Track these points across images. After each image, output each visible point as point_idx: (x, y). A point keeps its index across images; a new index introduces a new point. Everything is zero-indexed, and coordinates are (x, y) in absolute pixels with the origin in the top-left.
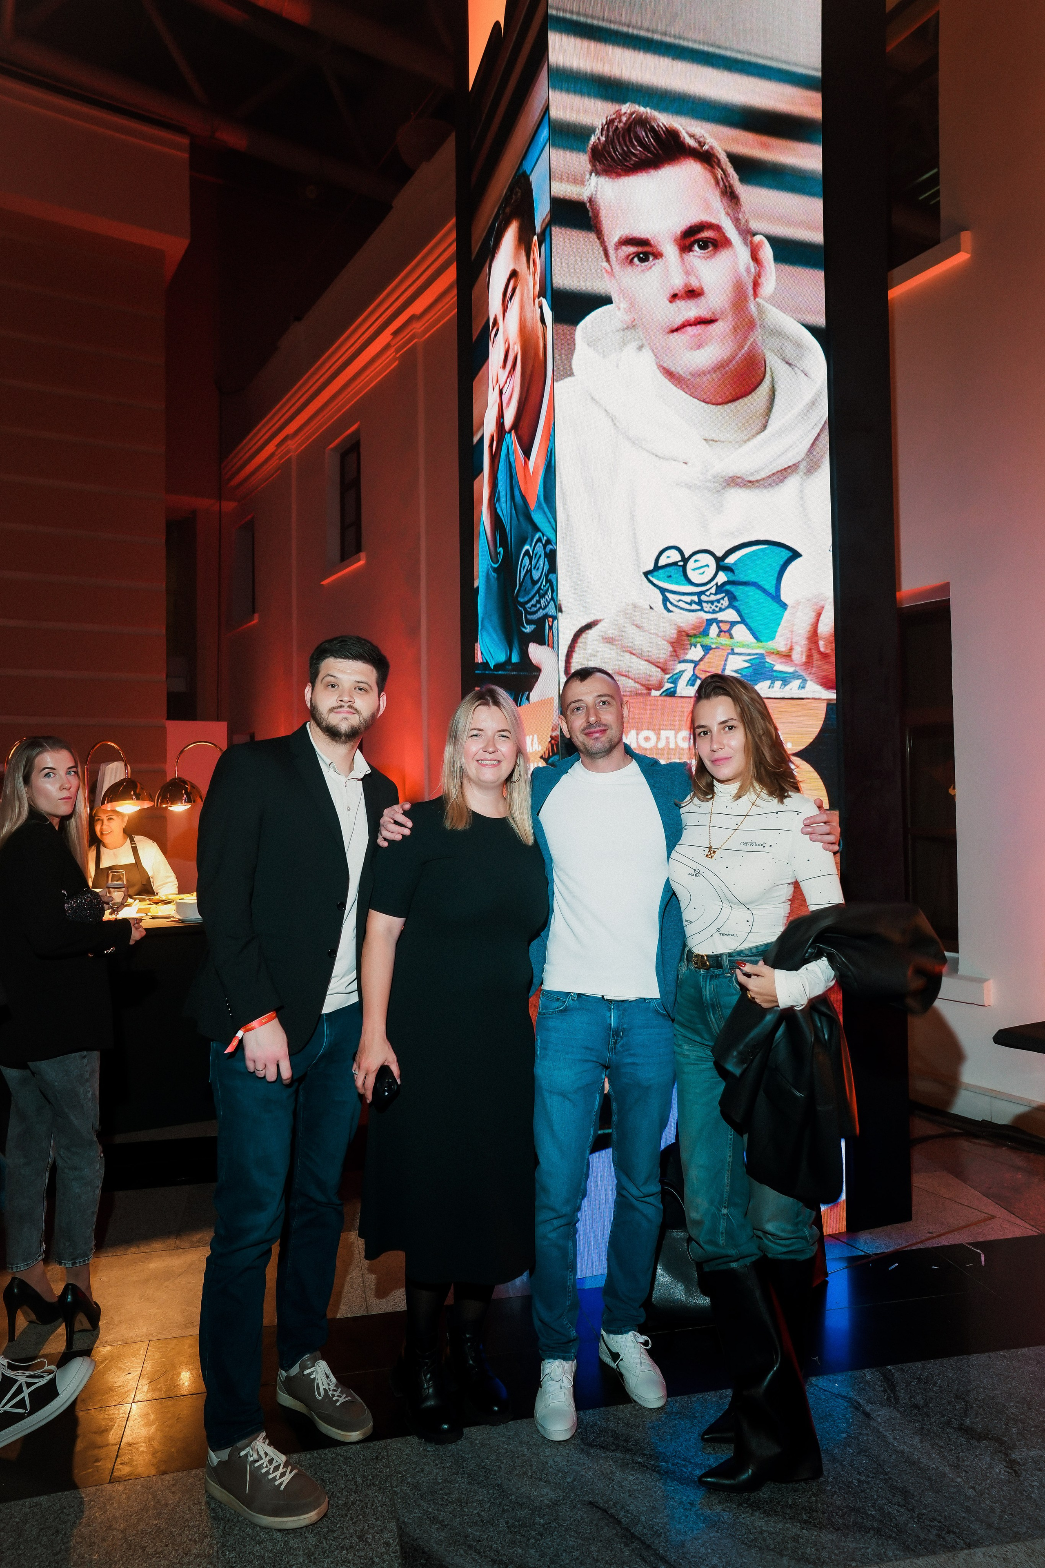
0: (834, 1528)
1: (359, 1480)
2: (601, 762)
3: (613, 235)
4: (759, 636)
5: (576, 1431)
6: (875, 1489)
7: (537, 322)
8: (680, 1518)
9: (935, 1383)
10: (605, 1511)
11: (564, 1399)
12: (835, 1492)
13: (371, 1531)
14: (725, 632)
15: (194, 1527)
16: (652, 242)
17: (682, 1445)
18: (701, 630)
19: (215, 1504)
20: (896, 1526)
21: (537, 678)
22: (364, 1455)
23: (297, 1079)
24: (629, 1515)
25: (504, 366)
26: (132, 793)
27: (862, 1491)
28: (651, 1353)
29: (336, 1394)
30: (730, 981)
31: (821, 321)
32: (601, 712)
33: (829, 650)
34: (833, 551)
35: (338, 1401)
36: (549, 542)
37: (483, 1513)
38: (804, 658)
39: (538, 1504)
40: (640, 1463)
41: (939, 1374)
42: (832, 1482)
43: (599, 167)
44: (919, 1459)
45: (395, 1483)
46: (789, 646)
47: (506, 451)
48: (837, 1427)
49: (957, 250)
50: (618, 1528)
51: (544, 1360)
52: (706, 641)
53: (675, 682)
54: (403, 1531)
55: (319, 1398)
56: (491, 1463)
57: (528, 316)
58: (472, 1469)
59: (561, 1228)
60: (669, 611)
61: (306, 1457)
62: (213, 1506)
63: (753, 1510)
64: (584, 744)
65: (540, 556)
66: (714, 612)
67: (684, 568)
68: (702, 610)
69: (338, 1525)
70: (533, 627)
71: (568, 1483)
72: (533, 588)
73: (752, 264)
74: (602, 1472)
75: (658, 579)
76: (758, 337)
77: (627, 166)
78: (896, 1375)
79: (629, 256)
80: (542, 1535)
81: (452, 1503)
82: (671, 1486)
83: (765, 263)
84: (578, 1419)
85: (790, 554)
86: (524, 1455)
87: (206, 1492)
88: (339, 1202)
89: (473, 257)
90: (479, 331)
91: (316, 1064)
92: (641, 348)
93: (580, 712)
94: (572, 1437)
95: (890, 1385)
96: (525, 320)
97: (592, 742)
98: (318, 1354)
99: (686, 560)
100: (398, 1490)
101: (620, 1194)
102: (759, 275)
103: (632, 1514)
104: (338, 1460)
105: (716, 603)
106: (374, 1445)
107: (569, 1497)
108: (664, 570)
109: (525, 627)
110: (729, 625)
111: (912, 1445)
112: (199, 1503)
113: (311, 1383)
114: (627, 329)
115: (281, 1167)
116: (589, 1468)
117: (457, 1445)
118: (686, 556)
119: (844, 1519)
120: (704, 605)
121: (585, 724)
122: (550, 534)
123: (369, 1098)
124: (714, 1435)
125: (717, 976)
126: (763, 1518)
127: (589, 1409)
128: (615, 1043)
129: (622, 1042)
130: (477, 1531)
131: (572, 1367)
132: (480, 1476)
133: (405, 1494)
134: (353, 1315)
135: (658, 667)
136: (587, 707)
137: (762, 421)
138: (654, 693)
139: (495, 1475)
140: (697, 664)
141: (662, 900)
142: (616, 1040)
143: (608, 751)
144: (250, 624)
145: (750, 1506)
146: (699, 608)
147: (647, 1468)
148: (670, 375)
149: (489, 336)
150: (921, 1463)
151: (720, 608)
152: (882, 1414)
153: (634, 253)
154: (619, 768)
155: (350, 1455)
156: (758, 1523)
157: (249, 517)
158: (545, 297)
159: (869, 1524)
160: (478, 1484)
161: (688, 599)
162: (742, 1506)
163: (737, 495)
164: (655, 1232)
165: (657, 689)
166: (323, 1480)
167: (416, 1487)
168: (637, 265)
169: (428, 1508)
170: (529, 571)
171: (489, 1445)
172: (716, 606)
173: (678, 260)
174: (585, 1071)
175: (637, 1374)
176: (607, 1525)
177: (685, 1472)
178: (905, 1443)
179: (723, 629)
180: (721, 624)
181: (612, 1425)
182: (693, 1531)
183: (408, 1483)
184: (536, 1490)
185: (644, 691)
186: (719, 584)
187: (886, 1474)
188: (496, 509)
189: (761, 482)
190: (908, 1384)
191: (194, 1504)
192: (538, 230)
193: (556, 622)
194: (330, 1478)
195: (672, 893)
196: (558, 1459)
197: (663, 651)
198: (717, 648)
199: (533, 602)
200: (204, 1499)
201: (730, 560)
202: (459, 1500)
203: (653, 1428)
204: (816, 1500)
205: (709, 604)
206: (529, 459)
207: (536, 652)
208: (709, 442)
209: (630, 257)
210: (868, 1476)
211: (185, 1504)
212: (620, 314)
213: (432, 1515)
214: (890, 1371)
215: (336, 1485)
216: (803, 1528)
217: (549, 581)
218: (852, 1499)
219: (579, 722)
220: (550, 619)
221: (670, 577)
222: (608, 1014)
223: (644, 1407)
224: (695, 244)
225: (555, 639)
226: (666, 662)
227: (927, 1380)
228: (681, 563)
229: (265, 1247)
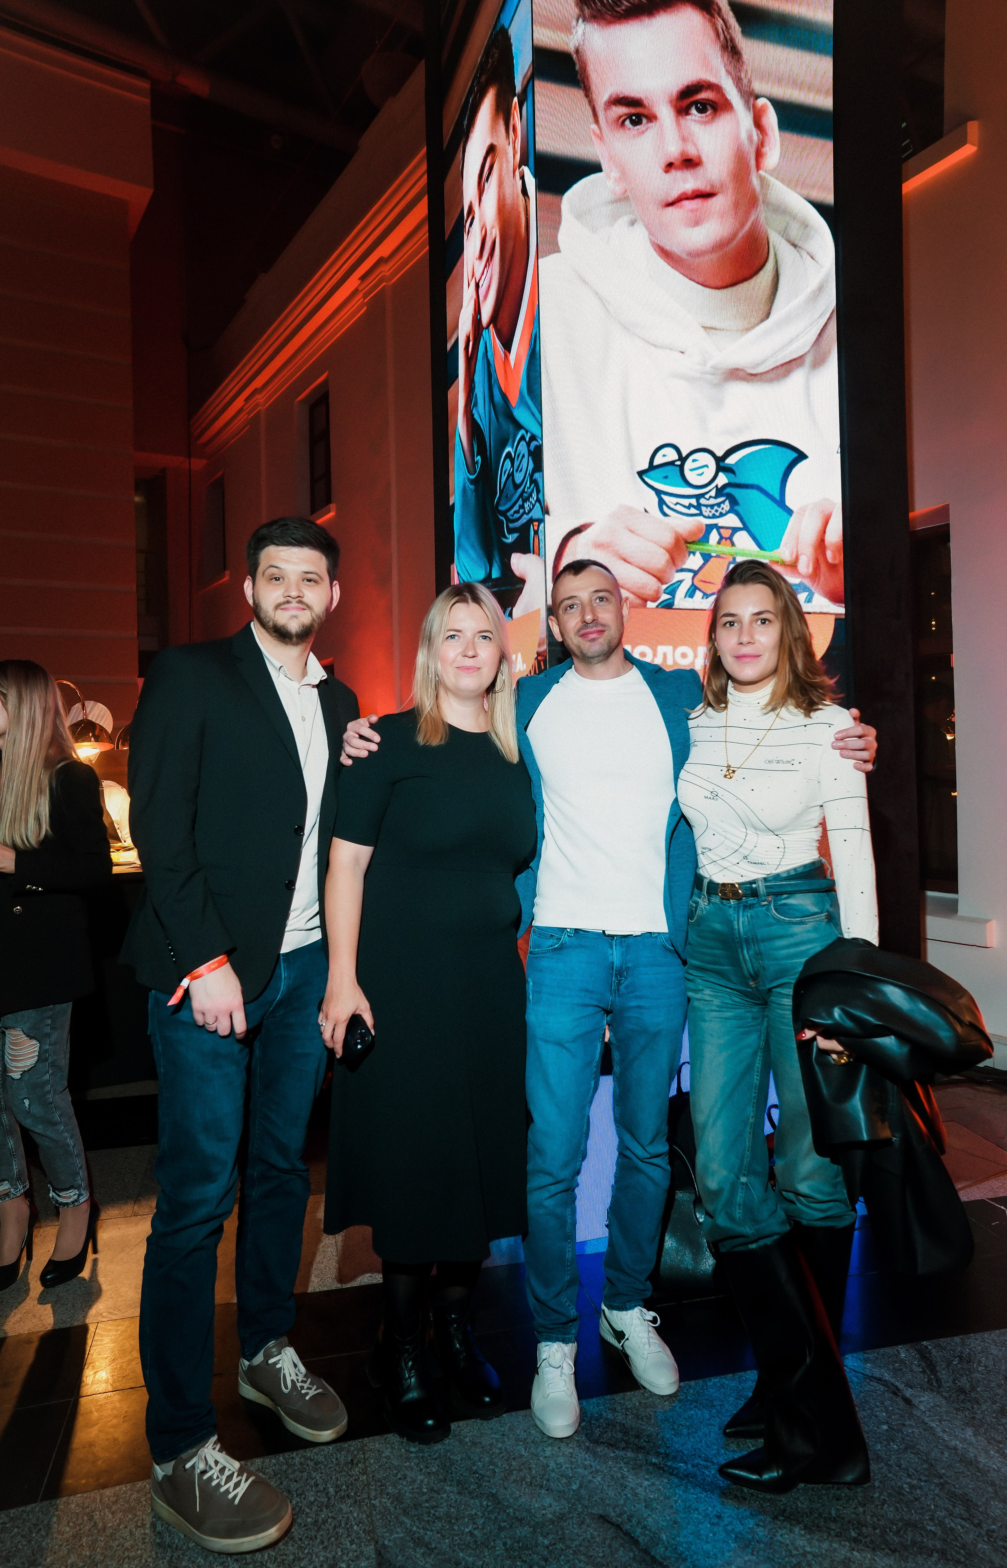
0: (890, 1550)
1: (331, 1490)
2: (599, 668)
3: (603, 93)
4: (762, 545)
5: (579, 1425)
6: (931, 1497)
7: (518, 197)
8: (707, 1537)
9: (980, 1362)
10: (618, 1527)
11: (565, 1389)
12: (884, 1500)
13: (345, 1558)
14: (726, 539)
15: (134, 1558)
16: (645, 102)
17: (701, 1442)
18: (701, 535)
19: (162, 1525)
20: (964, 1546)
21: (520, 591)
22: (337, 1459)
23: (252, 1032)
24: (647, 1532)
25: (481, 257)
26: (91, 734)
27: (916, 1499)
28: (659, 1331)
29: (306, 1386)
30: (768, 909)
31: (829, 198)
32: (599, 610)
33: (837, 562)
34: (841, 453)
35: (307, 1394)
36: (533, 438)
37: (476, 1532)
38: (811, 569)
39: (540, 1520)
40: (655, 1464)
41: (982, 1352)
42: (879, 1487)
43: (587, 12)
44: (975, 1456)
45: (373, 1494)
46: (794, 556)
47: (484, 349)
48: (876, 1416)
49: (962, 142)
50: (635, 1549)
51: (540, 1342)
52: (705, 548)
53: (672, 592)
54: (383, 1558)
55: (286, 1391)
56: (483, 1466)
57: (508, 191)
58: (462, 1475)
59: (559, 1195)
60: (665, 515)
61: (271, 1463)
62: (159, 1528)
63: (791, 1525)
64: (579, 647)
65: (523, 456)
66: (714, 516)
67: (681, 468)
68: (701, 514)
69: (306, 1551)
70: (516, 535)
71: (574, 1491)
72: (515, 493)
73: (755, 132)
74: (612, 1476)
75: (652, 479)
76: (761, 214)
77: (618, 12)
78: (934, 1352)
79: (620, 117)
80: (546, 1560)
81: (439, 1518)
82: (693, 1494)
83: (770, 133)
84: (581, 1409)
85: (795, 455)
86: (522, 1456)
87: (152, 1510)
88: (304, 1167)
89: (444, 147)
90: (452, 225)
91: (272, 1011)
92: (633, 223)
93: (573, 610)
94: (576, 1432)
95: (930, 1366)
96: (504, 196)
97: (588, 644)
98: (285, 1339)
99: (683, 459)
100: (376, 1502)
101: (621, 1155)
102: (761, 145)
103: (650, 1531)
104: (308, 1465)
105: (716, 508)
106: (349, 1446)
107: (576, 1510)
108: (661, 469)
109: (506, 538)
110: (730, 531)
111: (965, 1440)
112: (143, 1525)
113: (276, 1373)
114: (616, 201)
115: (233, 1130)
116: (597, 1471)
117: (444, 1444)
118: (684, 455)
119: (900, 1537)
120: (703, 509)
121: (580, 624)
122: (536, 430)
123: (339, 1053)
124: (739, 1429)
125: (751, 906)
126: (804, 1536)
127: (592, 1397)
128: (619, 984)
129: (626, 983)
130: (469, 1556)
131: (572, 1350)
132: (471, 1483)
133: (385, 1508)
134: (325, 1289)
135: (654, 576)
136: (582, 605)
137: (763, 308)
138: (651, 605)
139: (489, 1481)
140: (695, 573)
141: (669, 824)
142: (619, 981)
143: (607, 654)
144: (220, 582)
145: (788, 1519)
146: (698, 512)
147: (664, 1470)
148: (665, 254)
149: (464, 227)
150: (979, 1462)
151: (721, 513)
152: (925, 1400)
153: (625, 115)
154: (618, 675)
155: (321, 1458)
156: (801, 1542)
157: (219, 474)
158: (527, 165)
159: (930, 1544)
160: (470, 1493)
161: (686, 502)
162: (778, 1520)
163: (738, 390)
164: (662, 1197)
165: (654, 600)
166: (289, 1491)
167: (398, 1499)
168: (629, 129)
169: (411, 1526)
170: (511, 475)
171: (481, 1443)
172: (717, 511)
173: (675, 124)
174: (585, 1017)
175: (645, 1356)
176: (622, 1545)
177: (707, 1476)
178: (956, 1436)
179: (724, 535)
180: (721, 530)
181: (620, 1418)
182: (723, 1554)
183: (388, 1494)
184: (536, 1501)
185: (638, 601)
186: (719, 486)
187: (941, 1477)
188: (473, 415)
189: (764, 376)
190: (949, 1363)
191: (137, 1527)
192: (518, 88)
193: (542, 525)
194: (297, 1490)
195: (681, 814)
196: (561, 1460)
197: (660, 559)
198: (718, 556)
199: (516, 508)
200: (148, 1520)
201: (731, 460)
202: (448, 1515)
203: (667, 1420)
204: (864, 1512)
205: (709, 508)
206: (510, 353)
207: (520, 563)
208: (708, 330)
209: (622, 119)
210: (920, 1480)
211: (126, 1527)
212: (610, 184)
213: (417, 1535)
214: (926, 1347)
215: (304, 1499)
216: (853, 1549)
217: (534, 482)
218: (905, 1509)
219: (572, 622)
220: (537, 523)
221: (666, 477)
222: (610, 952)
223: (655, 1395)
224: (692, 106)
225: (542, 545)
226: (663, 571)
227: (970, 1359)
228: (678, 463)
229: (214, 1225)
